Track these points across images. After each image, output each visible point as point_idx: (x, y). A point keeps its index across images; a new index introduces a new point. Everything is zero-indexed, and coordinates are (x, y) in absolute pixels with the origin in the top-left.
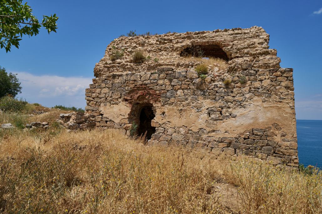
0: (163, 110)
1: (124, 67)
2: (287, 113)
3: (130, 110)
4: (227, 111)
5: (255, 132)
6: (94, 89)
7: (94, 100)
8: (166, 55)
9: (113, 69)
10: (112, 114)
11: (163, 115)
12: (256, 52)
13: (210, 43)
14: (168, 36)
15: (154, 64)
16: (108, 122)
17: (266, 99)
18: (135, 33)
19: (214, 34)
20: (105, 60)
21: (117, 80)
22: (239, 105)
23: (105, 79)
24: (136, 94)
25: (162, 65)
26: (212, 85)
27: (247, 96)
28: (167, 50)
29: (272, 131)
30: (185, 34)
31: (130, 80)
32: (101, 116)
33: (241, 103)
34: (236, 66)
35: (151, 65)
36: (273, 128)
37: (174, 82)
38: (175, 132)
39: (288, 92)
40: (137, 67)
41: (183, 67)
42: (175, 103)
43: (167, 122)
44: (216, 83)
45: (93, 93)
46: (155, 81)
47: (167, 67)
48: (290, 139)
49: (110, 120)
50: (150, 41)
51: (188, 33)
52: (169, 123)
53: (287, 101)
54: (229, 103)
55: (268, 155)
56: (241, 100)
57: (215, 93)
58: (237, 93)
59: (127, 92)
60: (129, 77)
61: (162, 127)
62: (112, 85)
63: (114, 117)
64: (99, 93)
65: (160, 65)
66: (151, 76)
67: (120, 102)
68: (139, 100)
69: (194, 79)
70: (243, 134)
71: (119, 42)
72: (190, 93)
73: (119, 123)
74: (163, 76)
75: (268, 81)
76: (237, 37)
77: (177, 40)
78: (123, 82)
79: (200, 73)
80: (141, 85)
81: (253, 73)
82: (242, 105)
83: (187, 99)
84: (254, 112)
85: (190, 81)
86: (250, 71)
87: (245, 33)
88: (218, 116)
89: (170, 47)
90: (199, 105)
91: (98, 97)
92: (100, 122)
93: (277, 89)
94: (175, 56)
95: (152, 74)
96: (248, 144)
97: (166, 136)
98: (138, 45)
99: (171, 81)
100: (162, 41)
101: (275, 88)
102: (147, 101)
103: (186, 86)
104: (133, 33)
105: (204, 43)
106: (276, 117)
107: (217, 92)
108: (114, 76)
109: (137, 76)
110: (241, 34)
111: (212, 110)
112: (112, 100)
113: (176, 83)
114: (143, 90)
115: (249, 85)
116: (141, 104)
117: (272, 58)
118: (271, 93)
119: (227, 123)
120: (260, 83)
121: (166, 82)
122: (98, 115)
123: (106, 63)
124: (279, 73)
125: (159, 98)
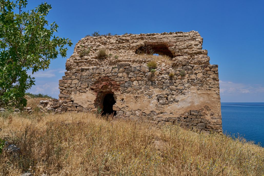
0: (122, 97)
1: (90, 63)
2: (214, 98)
3: (96, 97)
4: (172, 97)
5: (192, 113)
6: (66, 80)
7: (66, 89)
8: (124, 52)
9: (81, 64)
10: (81, 100)
11: (123, 101)
12: (192, 52)
13: (159, 43)
14: (126, 37)
15: (114, 60)
16: (78, 107)
17: (200, 88)
18: (98, 34)
19: (162, 36)
20: (74, 56)
21: (85, 73)
22: (180, 92)
23: (75, 72)
24: (100, 84)
25: (121, 61)
26: (160, 77)
27: (186, 85)
28: (125, 49)
29: (204, 111)
30: (139, 36)
31: (95, 73)
32: (72, 102)
33: (181, 91)
34: (178, 63)
35: (112, 61)
36: (205, 109)
37: (130, 75)
38: (132, 114)
39: (215, 82)
40: (101, 63)
41: (138, 63)
42: (132, 92)
43: (125, 107)
44: (163, 76)
45: (65, 83)
46: (115, 74)
47: (125, 63)
48: (216, 117)
49: (80, 105)
50: (111, 40)
51: (141, 35)
52: (127, 107)
53: (214, 89)
54: (173, 91)
55: (201, 130)
56: (182, 88)
57: (162, 84)
58: (179, 83)
59: (93, 83)
60: (95, 70)
61: (121, 111)
62: (81, 77)
63: (82, 103)
64: (70, 84)
65: (120, 61)
66: (112, 70)
67: (87, 91)
68: (103, 89)
69: (146, 72)
70: (183, 115)
71: (85, 41)
72: (143, 83)
73: (87, 108)
74: (122, 70)
75: (201, 75)
76: (179, 39)
77: (133, 41)
78: (90, 74)
79: (151, 68)
80: (105, 77)
81: (190, 68)
82: (182, 92)
83: (141, 88)
84: (191, 97)
85: (143, 74)
86: (188, 67)
87: (185, 36)
88: (165, 101)
89: (127, 46)
90: (150, 92)
91: (69, 87)
92: (71, 107)
93: (207, 81)
94: (131, 54)
95: (113, 68)
96: (187, 122)
97: (125, 117)
98: (101, 44)
99: (128, 74)
100: (121, 41)
101: (206, 79)
102: (109, 90)
103: (140, 78)
104: (97, 34)
105: (154, 43)
106: (207, 101)
107: (164, 83)
108: (82, 70)
109: (101, 69)
110: (182, 36)
111: (161, 97)
112: (80, 89)
113: (133, 75)
114: (106, 81)
115: (187, 78)
116: (104, 92)
117: (204, 57)
118: (203, 83)
119: (172, 106)
120: (196, 76)
121: (124, 75)
122: (69, 102)
123: (76, 59)
124: (208, 68)
125: (119, 87)
